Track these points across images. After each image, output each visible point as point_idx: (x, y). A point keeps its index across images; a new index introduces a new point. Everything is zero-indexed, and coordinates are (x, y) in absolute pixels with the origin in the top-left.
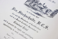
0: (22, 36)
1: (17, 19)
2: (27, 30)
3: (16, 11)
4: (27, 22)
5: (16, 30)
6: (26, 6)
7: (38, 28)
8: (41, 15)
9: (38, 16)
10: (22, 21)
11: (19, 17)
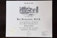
0: (33, 30)
1: (24, 24)
2: (33, 26)
3: (20, 19)
5: (28, 29)
6: (22, 14)
9: (32, 16)
10: (27, 23)
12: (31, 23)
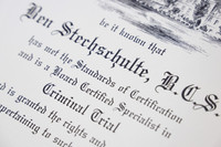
1: (57, 71)
2: (113, 128)
3: (48, 23)
4: (110, 82)
7: (167, 113)
8: (175, 33)
9: (161, 44)
10: (83, 77)
11: (65, 58)
12: (111, 93)
